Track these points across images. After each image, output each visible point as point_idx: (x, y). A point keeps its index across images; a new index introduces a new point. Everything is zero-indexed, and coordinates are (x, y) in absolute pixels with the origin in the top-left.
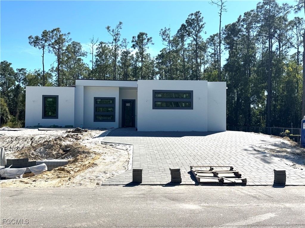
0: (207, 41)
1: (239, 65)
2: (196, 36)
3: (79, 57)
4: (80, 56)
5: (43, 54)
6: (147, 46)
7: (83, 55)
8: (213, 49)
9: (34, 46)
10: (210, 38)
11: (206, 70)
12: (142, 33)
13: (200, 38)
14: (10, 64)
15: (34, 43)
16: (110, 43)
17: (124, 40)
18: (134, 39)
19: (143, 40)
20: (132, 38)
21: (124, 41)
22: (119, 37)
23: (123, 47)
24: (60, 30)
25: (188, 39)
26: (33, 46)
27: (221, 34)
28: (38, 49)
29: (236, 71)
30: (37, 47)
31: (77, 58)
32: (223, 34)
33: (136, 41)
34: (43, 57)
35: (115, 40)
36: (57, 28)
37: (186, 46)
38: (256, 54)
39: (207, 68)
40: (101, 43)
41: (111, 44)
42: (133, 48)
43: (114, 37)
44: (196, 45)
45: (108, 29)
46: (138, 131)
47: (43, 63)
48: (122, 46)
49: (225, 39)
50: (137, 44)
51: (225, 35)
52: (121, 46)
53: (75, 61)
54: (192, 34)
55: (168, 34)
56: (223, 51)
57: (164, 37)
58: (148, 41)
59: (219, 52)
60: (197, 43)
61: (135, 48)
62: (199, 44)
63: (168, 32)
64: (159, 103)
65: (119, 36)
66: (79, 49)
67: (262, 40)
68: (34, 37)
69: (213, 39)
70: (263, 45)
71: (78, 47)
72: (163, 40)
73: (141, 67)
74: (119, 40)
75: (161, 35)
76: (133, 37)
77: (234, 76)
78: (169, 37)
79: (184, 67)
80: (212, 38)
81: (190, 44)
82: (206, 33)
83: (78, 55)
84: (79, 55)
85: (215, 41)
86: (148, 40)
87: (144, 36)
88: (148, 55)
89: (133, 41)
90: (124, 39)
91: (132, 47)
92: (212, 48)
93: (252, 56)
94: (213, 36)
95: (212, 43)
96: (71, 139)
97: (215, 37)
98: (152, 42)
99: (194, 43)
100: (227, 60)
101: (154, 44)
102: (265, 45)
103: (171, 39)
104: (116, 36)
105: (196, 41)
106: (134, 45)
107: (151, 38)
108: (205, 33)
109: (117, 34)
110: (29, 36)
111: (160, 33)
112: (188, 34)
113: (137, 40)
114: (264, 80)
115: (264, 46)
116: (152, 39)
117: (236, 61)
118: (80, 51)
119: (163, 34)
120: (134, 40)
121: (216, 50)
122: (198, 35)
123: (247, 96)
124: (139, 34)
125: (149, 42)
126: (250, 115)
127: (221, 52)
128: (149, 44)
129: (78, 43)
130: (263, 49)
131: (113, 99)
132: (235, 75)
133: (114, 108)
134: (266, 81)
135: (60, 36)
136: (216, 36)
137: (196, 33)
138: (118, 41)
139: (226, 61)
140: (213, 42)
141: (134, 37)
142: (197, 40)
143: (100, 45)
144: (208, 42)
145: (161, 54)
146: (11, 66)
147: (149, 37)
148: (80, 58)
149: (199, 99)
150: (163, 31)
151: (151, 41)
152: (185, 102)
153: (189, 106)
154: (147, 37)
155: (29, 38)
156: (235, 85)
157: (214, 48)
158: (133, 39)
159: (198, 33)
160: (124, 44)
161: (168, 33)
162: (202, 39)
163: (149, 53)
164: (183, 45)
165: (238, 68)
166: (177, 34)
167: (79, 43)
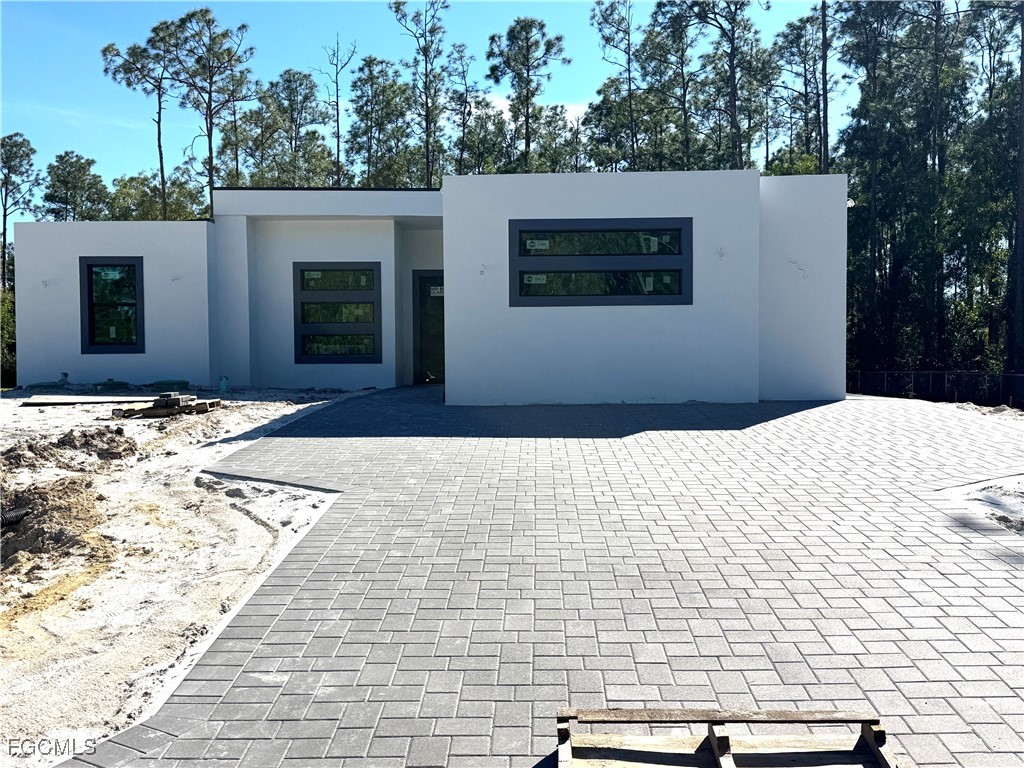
0: (775, 44)
1: (903, 131)
2: (731, 18)
3: (311, 128)
4: (313, 121)
5: (159, 113)
6: (543, 71)
7: (324, 119)
8: (798, 74)
9: (129, 84)
10: (787, 31)
11: (773, 160)
12: (524, 21)
13: (747, 27)
14: (90, 163)
15: (126, 72)
16: (407, 65)
17: (458, 52)
18: (494, 46)
19: (528, 48)
20: (489, 42)
21: (456, 55)
22: (440, 41)
23: (452, 78)
24: (210, 16)
25: (700, 37)
26: (124, 83)
27: (830, 9)
28: (143, 94)
29: (887, 155)
30: (139, 87)
31: (303, 131)
32: (837, 12)
33: (501, 54)
34: (159, 123)
35: (425, 51)
36: (201, 11)
37: (694, 66)
38: (968, 85)
39: (779, 151)
40: (369, 63)
41: (412, 70)
42: (491, 82)
43: (422, 41)
44: (731, 56)
45: (398, 10)
46: (447, 403)
47: (160, 146)
48: (450, 75)
49: (847, 26)
50: (507, 63)
51: (843, 14)
52: (445, 74)
53: (294, 142)
54: (716, 14)
55: (623, 19)
56: (836, 83)
57: (607, 31)
58: (548, 51)
59: (821, 86)
60: (735, 49)
61: (497, 81)
62: (742, 53)
63: (622, 11)
64: (541, 279)
65: (439, 36)
66: (306, 98)
67: (988, 35)
68: (123, 51)
69: (800, 36)
70: (992, 55)
71: (303, 91)
72: (603, 42)
73: (522, 154)
74: (439, 53)
75: (596, 24)
76: (492, 39)
77: (880, 175)
78: (627, 32)
79: (687, 147)
80: (795, 33)
81: (708, 56)
82: (769, 8)
83: (305, 119)
84: (308, 117)
85: (806, 44)
86: (549, 45)
87: (534, 31)
88: (557, 112)
89: (491, 55)
90: (458, 44)
91: (488, 77)
92: (796, 68)
93: (952, 95)
94: (798, 24)
95: (795, 50)
96: (78, 452)
97: (805, 27)
98: (564, 55)
99: (726, 47)
100: (854, 114)
101: (569, 62)
102: (1001, 54)
103: (637, 38)
104: (428, 39)
105: (731, 41)
106: (494, 69)
107: (559, 39)
108: (765, 7)
109: (433, 31)
110: (105, 45)
111: (593, 17)
112: (697, 16)
113: (506, 49)
114: (999, 185)
115: (997, 57)
116: (564, 44)
117: (890, 112)
118: (314, 104)
119: (606, 20)
120: (496, 50)
121: (809, 76)
122: (739, 18)
123: (934, 250)
124: (513, 24)
125: (553, 57)
126: (943, 322)
127: (828, 87)
128: (554, 64)
129: (305, 76)
130: (993, 70)
131: (372, 270)
132: (884, 170)
133: (376, 304)
134: (1007, 192)
135: (212, 39)
136: (808, 25)
137: (729, 7)
138: (435, 57)
139: (851, 119)
140: (798, 46)
141: (497, 39)
142: (736, 35)
143: (366, 70)
144: (779, 50)
145: (603, 102)
146: (93, 170)
147: (551, 35)
148: (314, 133)
149: (722, 255)
150: (603, 7)
151: (560, 50)
152: (658, 274)
153: (675, 287)
154: (544, 35)
155: (105, 55)
156: (884, 208)
157: (800, 70)
158: (491, 44)
159: (736, 9)
160: (455, 66)
161: (623, 14)
162: (756, 32)
163: (560, 105)
164: (682, 62)
165: (898, 141)
166: (655, 13)
167: (307, 77)
